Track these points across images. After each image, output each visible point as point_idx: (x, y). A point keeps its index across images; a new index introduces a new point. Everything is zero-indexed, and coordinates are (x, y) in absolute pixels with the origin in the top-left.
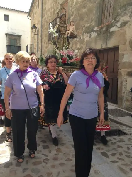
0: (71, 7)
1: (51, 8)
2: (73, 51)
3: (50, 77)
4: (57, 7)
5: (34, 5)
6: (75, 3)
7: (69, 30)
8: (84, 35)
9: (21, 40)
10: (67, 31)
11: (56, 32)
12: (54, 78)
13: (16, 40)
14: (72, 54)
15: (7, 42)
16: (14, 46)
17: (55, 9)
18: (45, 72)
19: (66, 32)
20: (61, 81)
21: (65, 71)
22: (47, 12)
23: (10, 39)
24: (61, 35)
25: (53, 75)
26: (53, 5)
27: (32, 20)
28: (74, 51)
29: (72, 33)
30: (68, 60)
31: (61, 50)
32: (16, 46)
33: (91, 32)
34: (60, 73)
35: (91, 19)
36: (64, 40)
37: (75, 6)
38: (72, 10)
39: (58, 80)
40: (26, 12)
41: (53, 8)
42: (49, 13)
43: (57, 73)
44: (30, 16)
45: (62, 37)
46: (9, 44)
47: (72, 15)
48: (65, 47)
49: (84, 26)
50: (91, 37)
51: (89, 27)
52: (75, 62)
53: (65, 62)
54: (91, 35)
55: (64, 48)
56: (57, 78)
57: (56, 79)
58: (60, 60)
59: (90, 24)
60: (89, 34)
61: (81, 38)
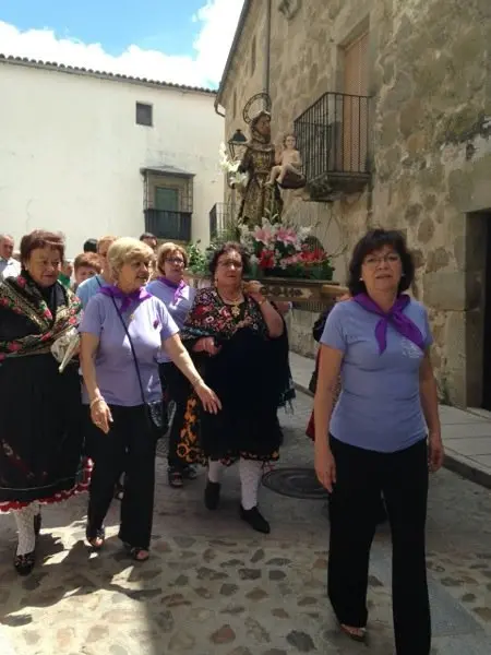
0: (382, 48)
1: (302, 65)
2: (293, 228)
3: (220, 312)
4: (325, 56)
5: (236, 60)
6: (396, 31)
7: (280, 164)
8: (440, 153)
9: (192, 190)
10: (274, 168)
11: (242, 169)
12: (233, 316)
13: (177, 190)
14: (289, 238)
15: (145, 201)
16: (170, 212)
17: (315, 65)
18: (205, 297)
19: (270, 169)
20: (255, 327)
21: (270, 295)
22: (285, 79)
23: (157, 188)
24: (256, 181)
25: (229, 308)
26: (310, 50)
27: (231, 117)
28: (297, 230)
29: (288, 173)
30: (278, 260)
31: (257, 227)
32: (176, 213)
33: (471, 137)
34: (253, 299)
35: (471, 82)
36: (263, 193)
37: (396, 42)
38: (387, 61)
39: (246, 322)
40: (211, 89)
41: (309, 65)
42: (292, 84)
43: (242, 301)
44: (224, 106)
45: (258, 184)
46: (154, 207)
47: (386, 80)
48: (268, 217)
49: (440, 117)
50: (475, 157)
51: (461, 118)
52: (302, 265)
53: (269, 266)
54: (470, 150)
55: (264, 219)
56: (241, 318)
57: (237, 320)
58: (254, 259)
59: (465, 105)
60: (464, 145)
61: (428, 165)
